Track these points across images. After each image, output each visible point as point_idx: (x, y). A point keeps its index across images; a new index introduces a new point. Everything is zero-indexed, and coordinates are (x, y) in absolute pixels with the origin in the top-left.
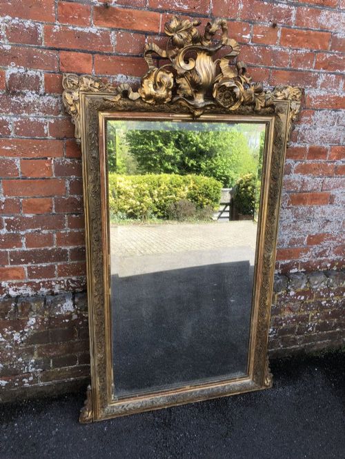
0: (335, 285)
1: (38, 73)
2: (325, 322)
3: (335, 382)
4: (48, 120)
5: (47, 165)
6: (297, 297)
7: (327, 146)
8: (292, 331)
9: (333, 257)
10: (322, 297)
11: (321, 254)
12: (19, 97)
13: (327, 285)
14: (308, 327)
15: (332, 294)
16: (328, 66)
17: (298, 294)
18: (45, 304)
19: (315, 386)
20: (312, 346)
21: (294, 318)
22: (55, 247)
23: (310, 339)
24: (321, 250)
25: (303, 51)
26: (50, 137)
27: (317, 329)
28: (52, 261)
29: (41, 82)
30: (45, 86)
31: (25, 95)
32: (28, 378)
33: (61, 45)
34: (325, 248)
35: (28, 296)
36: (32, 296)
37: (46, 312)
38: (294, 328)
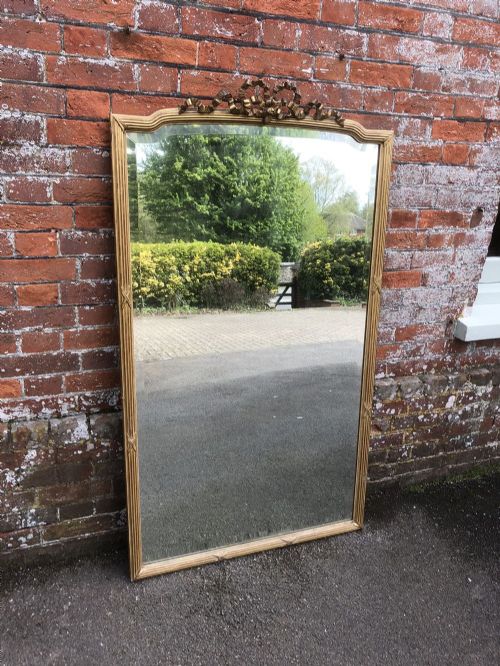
0: (434, 393)
1: (39, 118)
2: (424, 444)
3: (439, 522)
4: (52, 180)
5: (51, 240)
6: (386, 410)
7: (415, 210)
8: (380, 457)
9: (430, 356)
10: (418, 409)
11: (414, 353)
12: (14, 150)
13: (424, 393)
14: (402, 452)
15: (431, 406)
16: (410, 107)
17: (387, 406)
18: (49, 429)
19: (413, 528)
20: (408, 478)
21: (383, 439)
22: (61, 350)
23: (405, 467)
24: (414, 347)
25: (378, 90)
26: (54, 202)
27: (414, 454)
28: (57, 371)
29: (42, 129)
30: (48, 135)
31: (21, 146)
32: (25, 535)
33: (68, 81)
34: (419, 344)
35: (25, 420)
36: (31, 420)
37: (51, 441)
38: (384, 453)
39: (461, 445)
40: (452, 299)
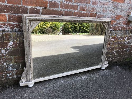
2: (119, 50)
9: (122, 25)
10: (119, 40)
11: (119, 24)
13: (121, 35)
14: (114, 52)
15: (122, 39)
17: (113, 38)
20: (114, 60)
21: (110, 48)
22: (22, 5)
23: (114, 57)
24: (119, 22)
32: (9, 73)
35: (8, 31)
36: (10, 31)
37: (18, 39)
38: (110, 52)
39: (126, 51)
40: (129, 9)
